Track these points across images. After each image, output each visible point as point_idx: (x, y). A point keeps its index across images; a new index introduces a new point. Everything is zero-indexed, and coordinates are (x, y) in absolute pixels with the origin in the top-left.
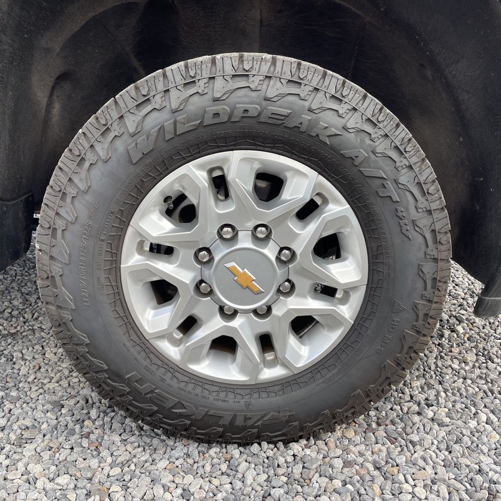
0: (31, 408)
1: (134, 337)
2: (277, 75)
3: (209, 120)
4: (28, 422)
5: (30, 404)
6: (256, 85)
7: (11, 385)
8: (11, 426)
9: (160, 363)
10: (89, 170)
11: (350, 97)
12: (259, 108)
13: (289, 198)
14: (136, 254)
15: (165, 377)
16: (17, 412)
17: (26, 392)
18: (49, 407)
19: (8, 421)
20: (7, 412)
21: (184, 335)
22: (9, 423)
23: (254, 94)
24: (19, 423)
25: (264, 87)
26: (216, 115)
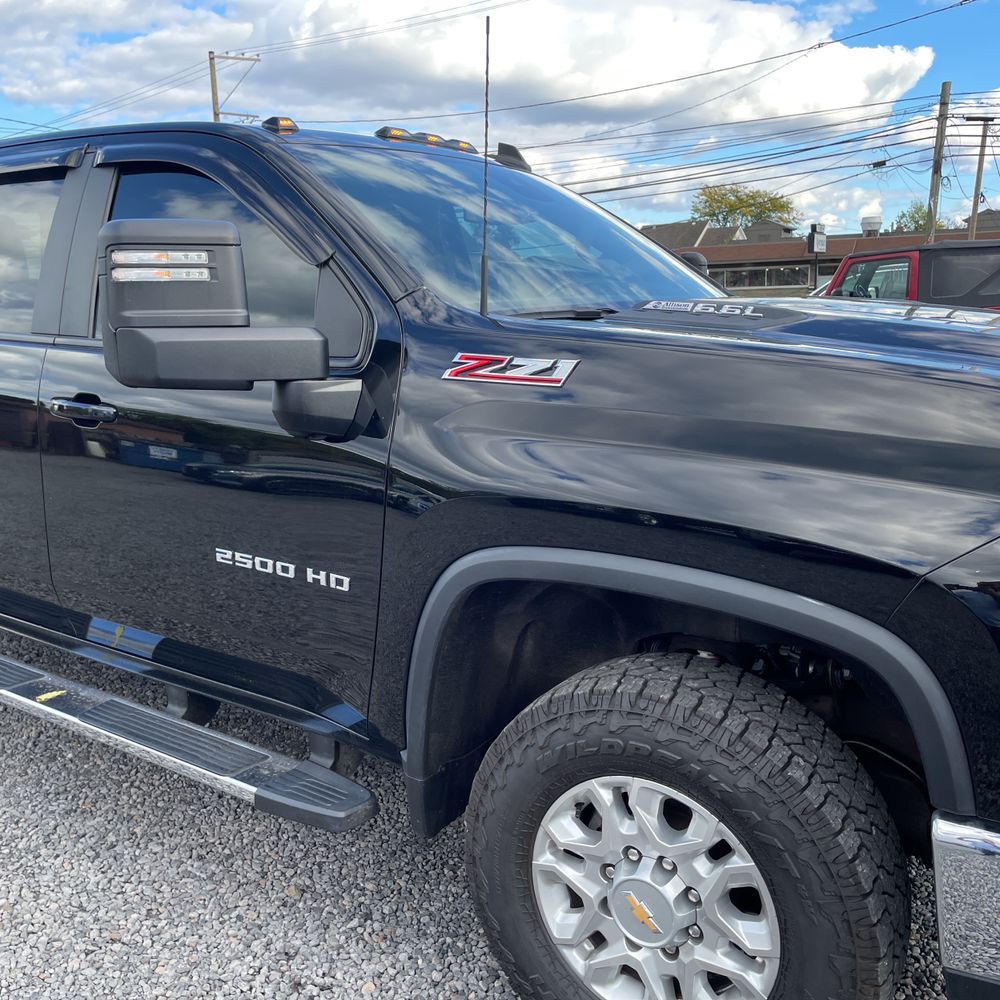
0: (469, 968)
1: (541, 938)
2: (668, 719)
3: (604, 750)
4: (459, 986)
5: (470, 964)
6: (649, 725)
7: (461, 932)
8: (444, 984)
9: (564, 973)
10: (506, 769)
11: (743, 754)
12: (649, 747)
13: (691, 838)
14: (548, 853)
15: (568, 991)
16: (455, 968)
17: (472, 946)
18: (484, 973)
19: (444, 977)
20: (446, 965)
21: (596, 948)
22: (444, 980)
23: (646, 734)
24: (451, 983)
25: (657, 728)
26: (611, 746)
